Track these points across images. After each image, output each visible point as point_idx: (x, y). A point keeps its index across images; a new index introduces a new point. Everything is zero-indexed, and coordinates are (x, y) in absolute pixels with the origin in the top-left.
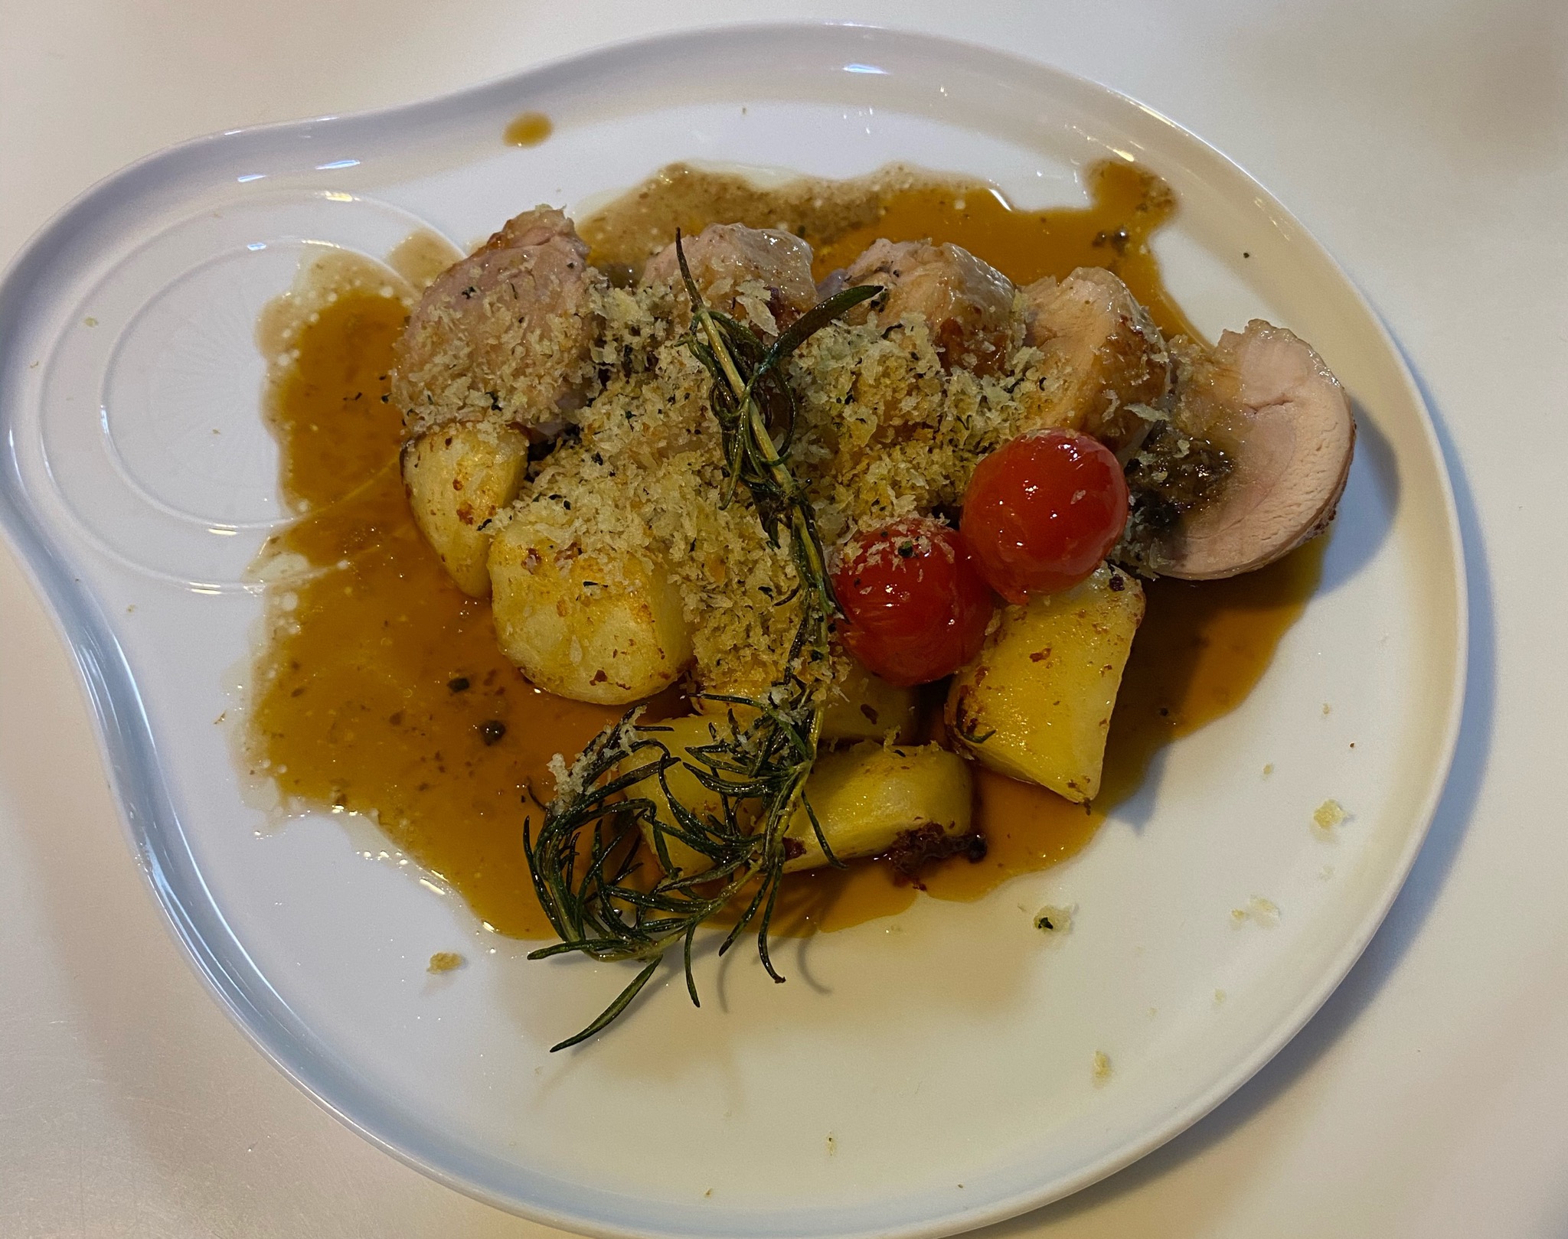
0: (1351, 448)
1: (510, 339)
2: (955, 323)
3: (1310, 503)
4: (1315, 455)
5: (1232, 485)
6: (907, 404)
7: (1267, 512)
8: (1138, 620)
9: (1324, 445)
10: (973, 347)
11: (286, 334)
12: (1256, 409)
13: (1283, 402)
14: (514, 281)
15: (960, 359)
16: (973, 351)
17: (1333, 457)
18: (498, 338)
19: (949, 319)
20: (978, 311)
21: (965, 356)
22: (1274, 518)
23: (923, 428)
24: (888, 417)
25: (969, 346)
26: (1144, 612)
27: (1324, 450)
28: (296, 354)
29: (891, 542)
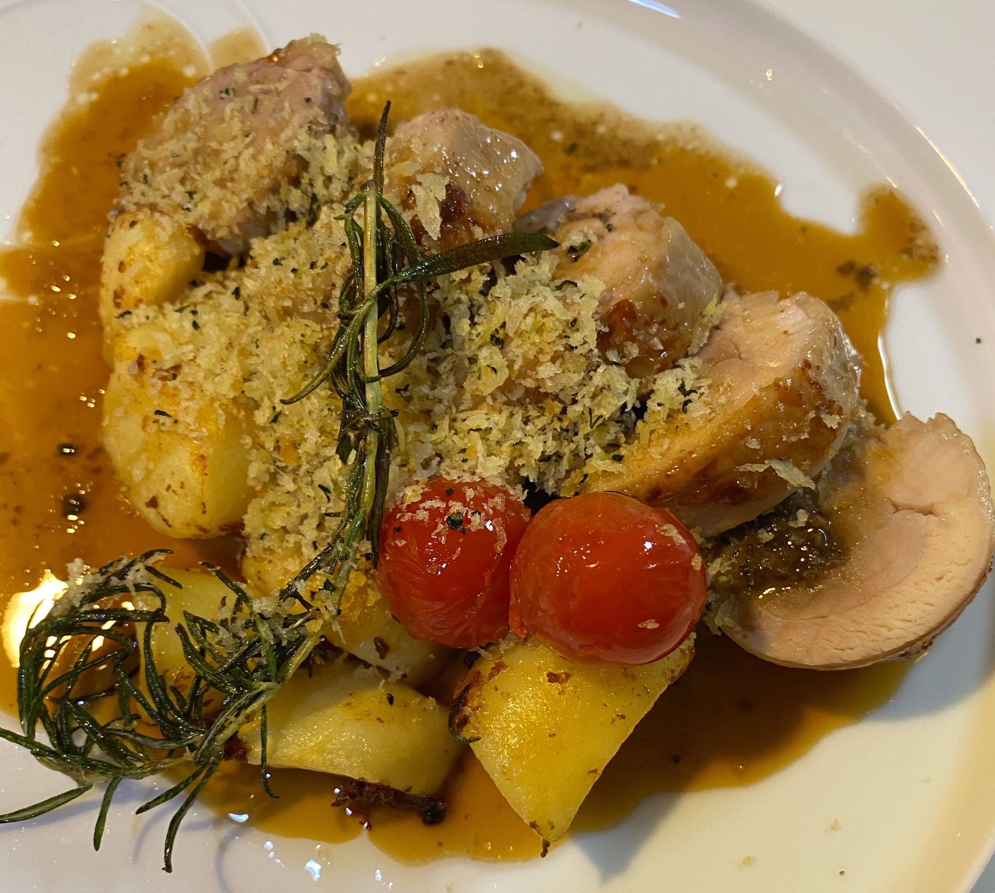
0: (974, 591)
1: (229, 150)
2: (632, 306)
3: (901, 633)
4: (932, 584)
5: (835, 577)
6: (546, 371)
7: (854, 621)
8: (673, 677)
9: (948, 576)
10: (641, 338)
11: (96, 76)
12: (897, 508)
13: (928, 512)
14: (261, 97)
15: (622, 344)
16: (639, 341)
17: (950, 594)
18: (221, 144)
19: (627, 300)
20: (664, 302)
21: (629, 343)
22: (859, 631)
23: (553, 400)
24: (523, 374)
25: (637, 336)
26: (684, 670)
27: (943, 581)
28: (94, 97)
29: (447, 505)
